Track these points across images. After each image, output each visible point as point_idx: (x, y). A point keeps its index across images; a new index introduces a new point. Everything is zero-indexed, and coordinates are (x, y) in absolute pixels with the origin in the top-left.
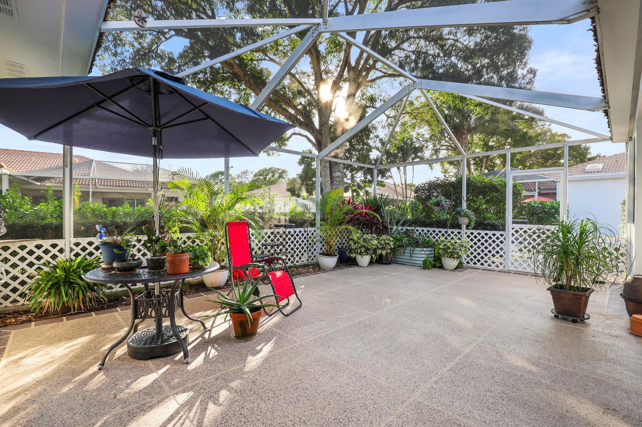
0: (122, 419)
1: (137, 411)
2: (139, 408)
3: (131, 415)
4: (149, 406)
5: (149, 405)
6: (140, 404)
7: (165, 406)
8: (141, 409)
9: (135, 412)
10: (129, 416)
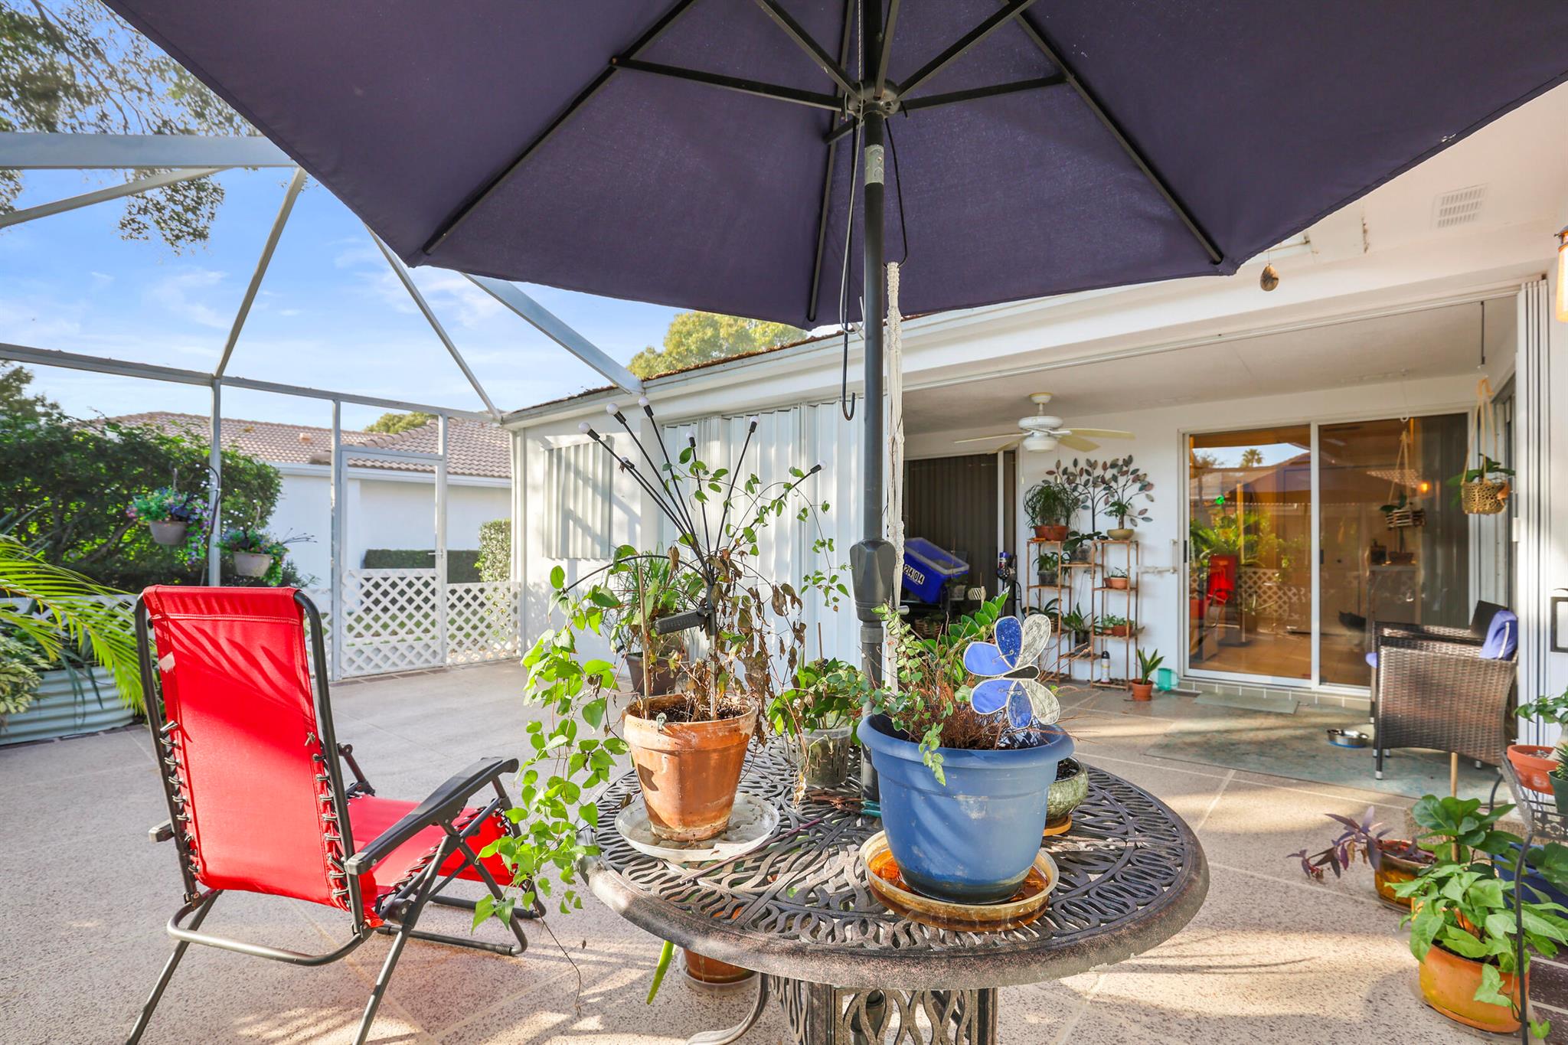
0: (1216, 1036)
1: (1174, 1026)
2: (1168, 1028)
3: (1193, 1028)
4: (1147, 1015)
5: (1144, 1018)
6: (1156, 1036)
7: (1123, 993)
8: (1165, 1024)
9: (1180, 1028)
10: (1197, 1030)
